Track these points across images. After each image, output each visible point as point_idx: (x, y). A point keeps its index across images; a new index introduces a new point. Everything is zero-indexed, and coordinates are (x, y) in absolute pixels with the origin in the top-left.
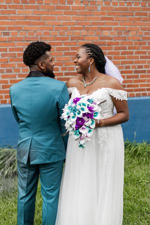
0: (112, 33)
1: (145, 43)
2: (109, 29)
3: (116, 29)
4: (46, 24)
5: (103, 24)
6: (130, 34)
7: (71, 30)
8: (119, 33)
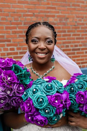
0: (55, 20)
1: (79, 28)
2: (53, 16)
3: (58, 16)
4: (3, 11)
5: (48, 12)
6: (68, 21)
7: (24, 16)
8: (61, 20)
